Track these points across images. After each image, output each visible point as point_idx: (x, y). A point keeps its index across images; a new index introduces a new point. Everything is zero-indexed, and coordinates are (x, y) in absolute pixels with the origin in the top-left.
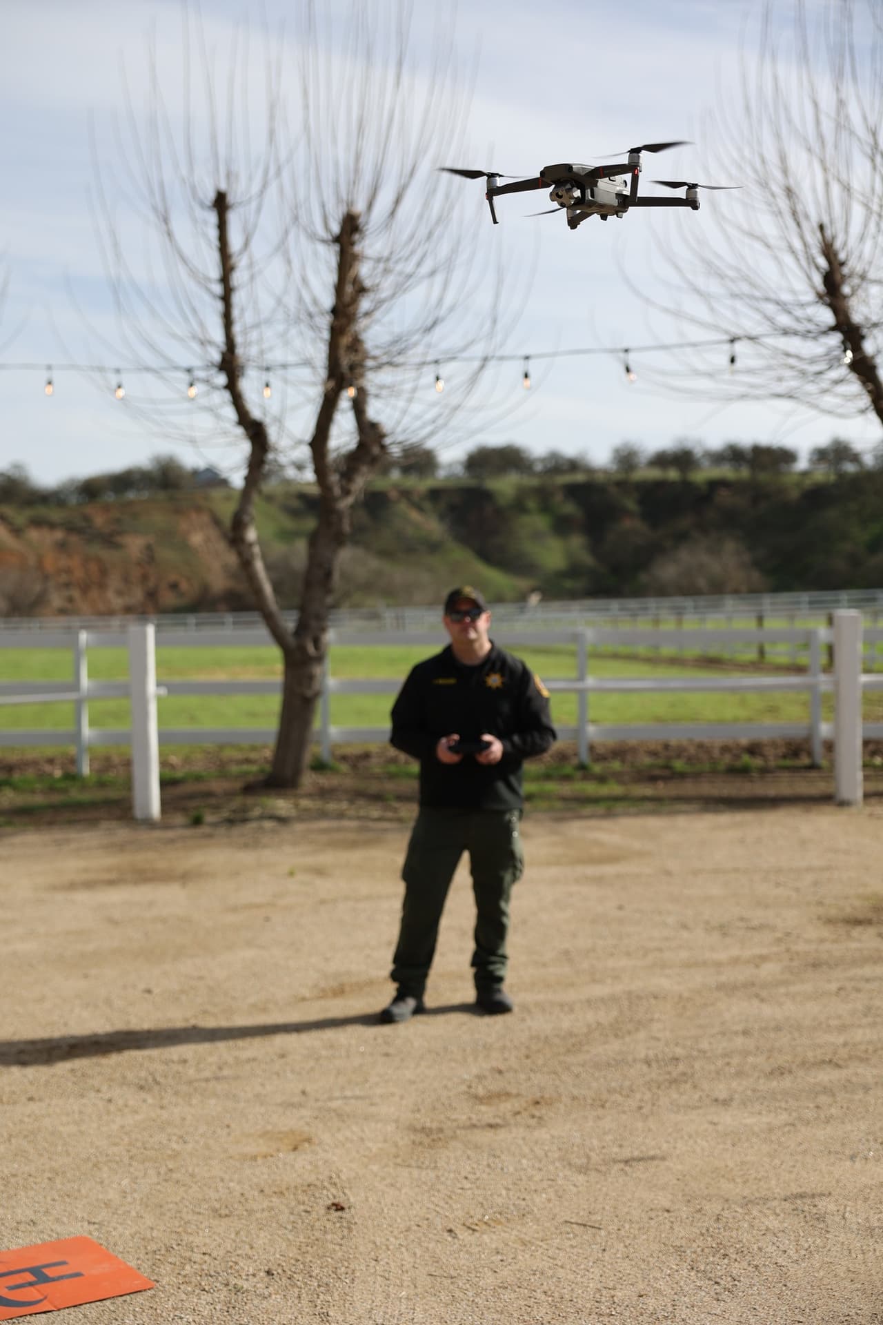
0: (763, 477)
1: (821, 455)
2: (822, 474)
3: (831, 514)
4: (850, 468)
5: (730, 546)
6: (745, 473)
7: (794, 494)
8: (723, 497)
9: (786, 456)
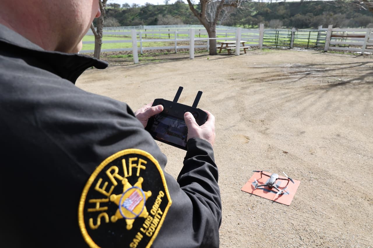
0: (116, 8)
1: (124, 5)
2: (124, 8)
3: (126, 14)
4: (129, 7)
5: (114, 19)
6: (113, 8)
7: (121, 11)
8: (110, 12)
9: (119, 5)
